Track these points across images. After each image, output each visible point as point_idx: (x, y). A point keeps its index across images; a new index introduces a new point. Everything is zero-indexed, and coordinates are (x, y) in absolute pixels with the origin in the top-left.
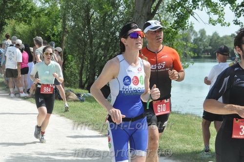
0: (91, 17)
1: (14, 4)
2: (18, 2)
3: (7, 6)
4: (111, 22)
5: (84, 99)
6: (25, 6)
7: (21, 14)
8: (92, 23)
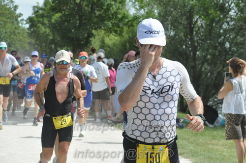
0: (195, 24)
1: (103, 11)
2: (108, 9)
3: (95, 14)
4: (220, 31)
5: (184, 125)
6: (116, 13)
7: (111, 23)
8: (196, 32)
